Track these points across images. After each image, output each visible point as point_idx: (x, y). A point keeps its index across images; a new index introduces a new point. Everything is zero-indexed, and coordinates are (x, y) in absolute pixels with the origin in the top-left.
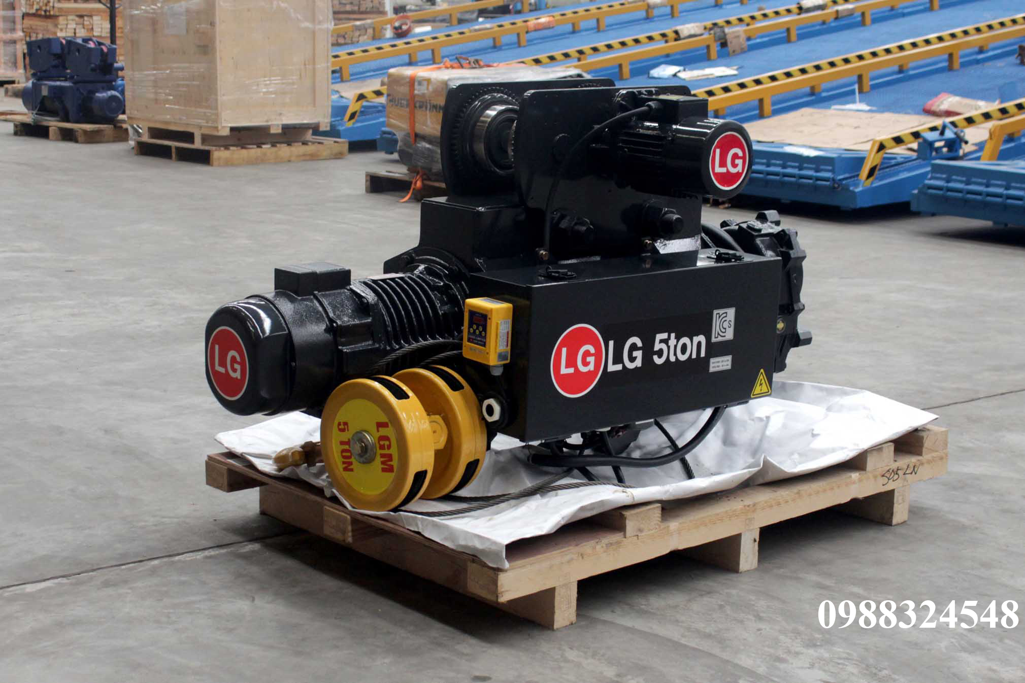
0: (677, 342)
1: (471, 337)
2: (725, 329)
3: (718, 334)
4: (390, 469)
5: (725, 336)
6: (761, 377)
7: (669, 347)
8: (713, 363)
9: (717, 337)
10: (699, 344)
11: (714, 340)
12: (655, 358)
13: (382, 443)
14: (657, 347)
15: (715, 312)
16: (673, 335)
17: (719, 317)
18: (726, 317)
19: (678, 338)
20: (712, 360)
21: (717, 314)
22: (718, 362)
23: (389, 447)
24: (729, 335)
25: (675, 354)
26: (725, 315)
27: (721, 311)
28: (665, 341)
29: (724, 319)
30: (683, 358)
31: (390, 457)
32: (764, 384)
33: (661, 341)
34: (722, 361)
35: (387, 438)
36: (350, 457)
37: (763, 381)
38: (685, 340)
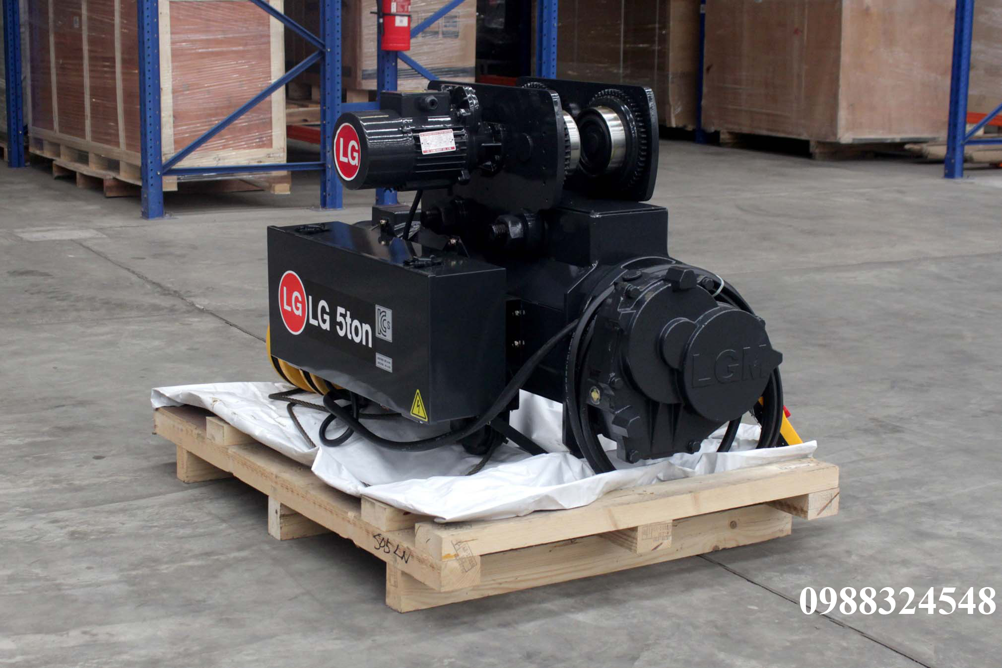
0: (352, 321)
2: (385, 328)
3: (380, 331)
5: (385, 336)
6: (418, 398)
7: (346, 323)
8: (378, 358)
9: (380, 334)
10: (367, 332)
11: (377, 335)
12: (338, 327)
14: (339, 319)
15: (377, 307)
16: (348, 313)
17: (380, 314)
18: (385, 316)
19: (353, 318)
20: (378, 355)
21: (379, 309)
22: (382, 360)
24: (389, 337)
25: (351, 333)
26: (384, 314)
27: (382, 309)
28: (344, 316)
29: (384, 318)
30: (357, 340)
32: (421, 406)
33: (341, 315)
34: (385, 361)
37: (419, 403)
38: (356, 323)
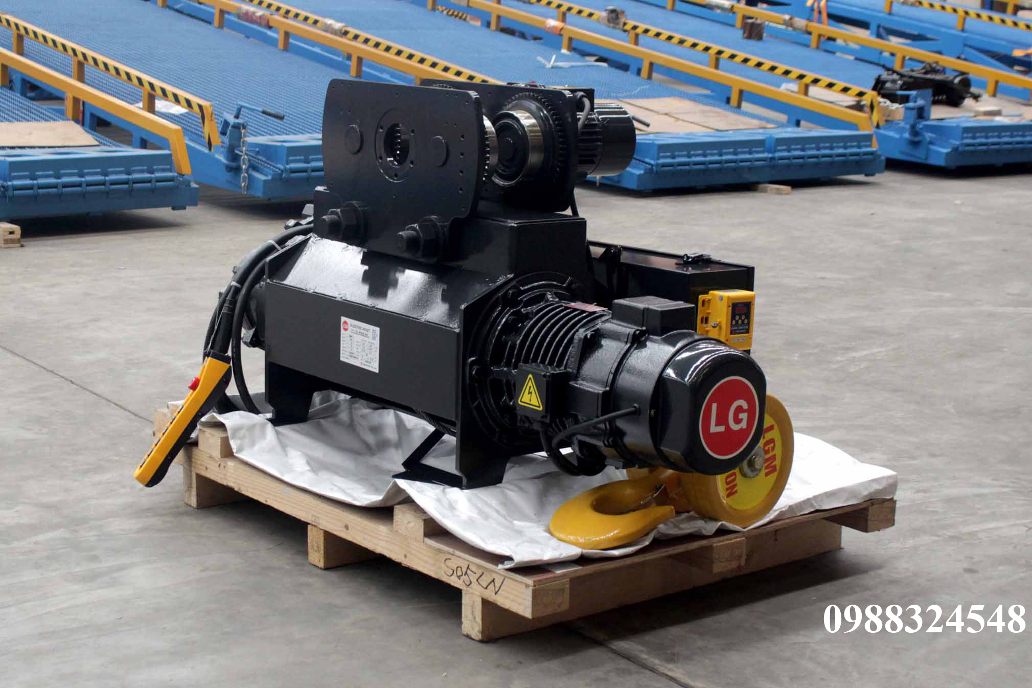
1: (733, 328)
4: (774, 469)
13: (766, 448)
23: (773, 448)
31: (773, 458)
35: (772, 441)
36: (734, 480)
